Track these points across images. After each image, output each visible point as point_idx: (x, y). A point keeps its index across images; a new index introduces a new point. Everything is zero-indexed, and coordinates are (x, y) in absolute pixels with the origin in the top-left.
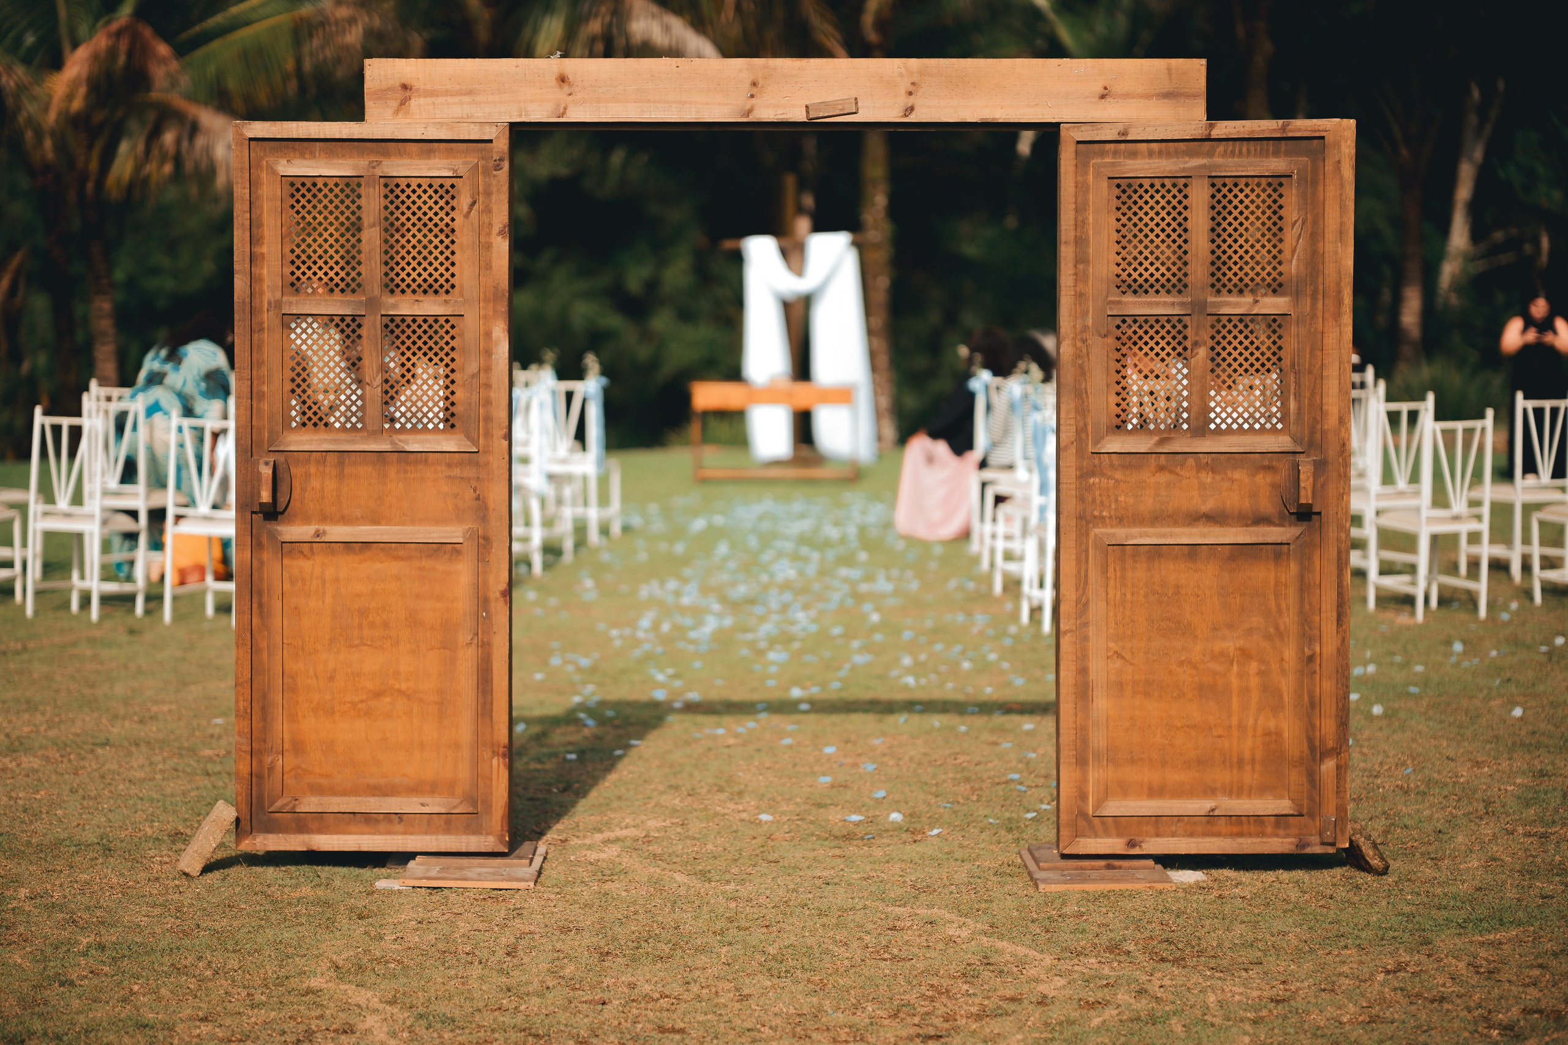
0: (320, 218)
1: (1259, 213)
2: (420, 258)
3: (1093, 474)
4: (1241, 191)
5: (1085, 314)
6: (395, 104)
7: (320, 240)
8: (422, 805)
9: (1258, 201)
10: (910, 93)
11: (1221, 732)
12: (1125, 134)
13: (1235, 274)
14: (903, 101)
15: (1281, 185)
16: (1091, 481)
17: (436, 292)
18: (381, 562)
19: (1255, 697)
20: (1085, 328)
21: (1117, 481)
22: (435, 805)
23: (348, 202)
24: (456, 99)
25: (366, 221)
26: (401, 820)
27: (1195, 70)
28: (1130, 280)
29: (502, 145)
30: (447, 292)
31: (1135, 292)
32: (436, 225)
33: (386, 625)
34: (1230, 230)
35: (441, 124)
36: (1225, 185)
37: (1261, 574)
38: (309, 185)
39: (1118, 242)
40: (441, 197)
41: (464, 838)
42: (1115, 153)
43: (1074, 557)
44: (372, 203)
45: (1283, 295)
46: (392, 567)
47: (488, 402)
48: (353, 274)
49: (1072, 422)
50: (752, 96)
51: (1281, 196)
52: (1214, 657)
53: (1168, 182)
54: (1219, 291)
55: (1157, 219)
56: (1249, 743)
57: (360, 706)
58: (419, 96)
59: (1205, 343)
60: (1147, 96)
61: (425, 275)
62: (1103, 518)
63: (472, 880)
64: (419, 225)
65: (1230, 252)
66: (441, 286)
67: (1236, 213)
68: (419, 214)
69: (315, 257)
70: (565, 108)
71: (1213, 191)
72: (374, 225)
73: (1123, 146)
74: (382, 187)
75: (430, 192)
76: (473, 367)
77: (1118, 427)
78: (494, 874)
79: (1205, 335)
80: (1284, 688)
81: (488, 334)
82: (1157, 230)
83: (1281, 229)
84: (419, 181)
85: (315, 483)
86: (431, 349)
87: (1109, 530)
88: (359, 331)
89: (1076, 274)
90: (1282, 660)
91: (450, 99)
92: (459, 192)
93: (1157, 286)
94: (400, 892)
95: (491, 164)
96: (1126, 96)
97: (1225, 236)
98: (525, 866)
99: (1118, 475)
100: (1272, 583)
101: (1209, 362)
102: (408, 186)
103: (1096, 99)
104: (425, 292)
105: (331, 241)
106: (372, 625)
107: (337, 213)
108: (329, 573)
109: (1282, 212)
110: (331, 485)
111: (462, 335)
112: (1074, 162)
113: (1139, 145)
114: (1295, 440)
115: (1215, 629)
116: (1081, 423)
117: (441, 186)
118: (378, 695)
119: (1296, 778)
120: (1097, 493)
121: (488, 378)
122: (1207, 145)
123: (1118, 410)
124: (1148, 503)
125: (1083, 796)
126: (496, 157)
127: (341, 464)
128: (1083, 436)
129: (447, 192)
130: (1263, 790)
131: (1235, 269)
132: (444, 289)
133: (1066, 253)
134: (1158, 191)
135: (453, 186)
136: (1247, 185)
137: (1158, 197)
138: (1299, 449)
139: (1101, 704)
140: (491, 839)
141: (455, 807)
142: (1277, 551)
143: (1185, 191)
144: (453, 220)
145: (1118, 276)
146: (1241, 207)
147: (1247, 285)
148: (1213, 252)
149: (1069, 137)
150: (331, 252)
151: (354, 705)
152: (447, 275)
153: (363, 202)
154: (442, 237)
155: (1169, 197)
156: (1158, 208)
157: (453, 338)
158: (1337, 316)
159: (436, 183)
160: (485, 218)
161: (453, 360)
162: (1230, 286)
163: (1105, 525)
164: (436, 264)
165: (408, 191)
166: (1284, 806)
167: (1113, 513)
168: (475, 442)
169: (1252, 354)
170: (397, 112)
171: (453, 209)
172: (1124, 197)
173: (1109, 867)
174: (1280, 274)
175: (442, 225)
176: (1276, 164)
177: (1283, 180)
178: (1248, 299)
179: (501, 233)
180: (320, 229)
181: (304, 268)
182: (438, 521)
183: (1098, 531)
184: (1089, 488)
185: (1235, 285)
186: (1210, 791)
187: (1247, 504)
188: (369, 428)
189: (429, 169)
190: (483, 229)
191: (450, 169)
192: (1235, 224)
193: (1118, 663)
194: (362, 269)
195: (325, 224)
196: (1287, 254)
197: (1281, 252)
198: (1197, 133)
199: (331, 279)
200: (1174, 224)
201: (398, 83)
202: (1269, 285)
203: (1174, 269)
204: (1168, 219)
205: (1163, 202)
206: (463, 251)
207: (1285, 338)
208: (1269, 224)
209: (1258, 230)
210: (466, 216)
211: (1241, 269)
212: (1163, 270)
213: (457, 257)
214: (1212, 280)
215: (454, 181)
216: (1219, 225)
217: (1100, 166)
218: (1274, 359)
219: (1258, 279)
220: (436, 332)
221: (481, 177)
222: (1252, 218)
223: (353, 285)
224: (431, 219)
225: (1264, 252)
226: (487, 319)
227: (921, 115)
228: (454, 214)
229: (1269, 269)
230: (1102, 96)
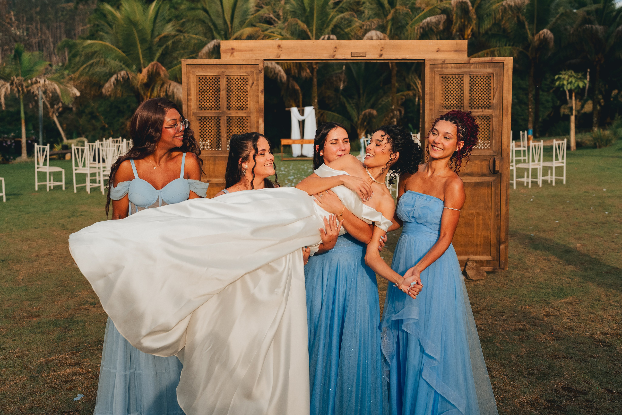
0: (208, 88)
1: (484, 85)
2: (237, 100)
4: (479, 78)
5: (432, 115)
6: (230, 54)
7: (208, 95)
9: (484, 82)
10: (381, 50)
11: (471, 236)
12: (444, 62)
13: (477, 103)
14: (379, 52)
15: (490, 77)
17: (242, 110)
19: (481, 226)
23: (216, 83)
24: (248, 52)
25: (221, 89)
27: (464, 43)
28: (445, 105)
29: (261, 66)
30: (246, 109)
31: (447, 108)
32: (242, 90)
34: (475, 90)
35: (244, 60)
36: (474, 77)
37: (483, 191)
38: (204, 78)
39: (442, 94)
40: (244, 81)
42: (442, 68)
44: (223, 83)
45: (491, 109)
48: (218, 104)
50: (335, 51)
51: (490, 80)
52: (469, 215)
53: (457, 76)
54: (472, 108)
55: (454, 87)
56: (479, 240)
58: (237, 52)
60: (450, 51)
61: (239, 105)
64: (237, 90)
65: (475, 96)
66: (244, 108)
67: (477, 85)
68: (237, 86)
69: (206, 99)
70: (280, 55)
71: (470, 78)
72: (223, 90)
73: (443, 65)
74: (226, 79)
75: (240, 80)
80: (490, 224)
81: (258, 122)
82: (454, 90)
83: (490, 90)
84: (237, 77)
85: (207, 167)
86: (241, 126)
88: (220, 121)
89: (430, 103)
90: (489, 215)
91: (246, 52)
92: (249, 80)
95: (258, 71)
96: (444, 51)
97: (473, 92)
100: (487, 194)
102: (234, 78)
103: (435, 52)
104: (239, 110)
105: (211, 95)
107: (213, 86)
108: (212, 193)
109: (491, 85)
110: (212, 167)
111: (250, 122)
112: (429, 70)
113: (449, 65)
114: (494, 152)
115: (469, 207)
117: (244, 78)
119: (493, 250)
122: (468, 65)
126: (260, 69)
127: (215, 161)
130: (483, 254)
131: (477, 101)
133: (427, 97)
135: (247, 78)
136: (480, 77)
137: (454, 80)
138: (495, 154)
142: (489, 185)
143: (462, 79)
144: (247, 88)
145: (442, 103)
146: (478, 83)
147: (480, 106)
148: (470, 97)
149: (428, 63)
150: (211, 98)
152: (246, 104)
153: (220, 83)
154: (244, 93)
155: (457, 80)
156: (454, 84)
157: (247, 123)
158: (507, 115)
159: (242, 77)
160: (257, 88)
161: (247, 129)
162: (475, 106)
164: (242, 101)
165: (234, 80)
166: (488, 258)
170: (230, 56)
172: (444, 80)
174: (490, 103)
175: (244, 90)
177: (492, 75)
178: (481, 110)
179: (261, 92)
180: (208, 91)
181: (203, 103)
185: (477, 106)
186: (467, 253)
187: (479, 170)
188: (223, 150)
189: (240, 73)
190: (256, 91)
191: (246, 73)
192: (477, 88)
194: (220, 103)
195: (209, 90)
196: (492, 97)
197: (490, 96)
198: (466, 61)
199: (211, 106)
200: (459, 89)
201: (230, 48)
202: (487, 106)
203: (459, 102)
204: (457, 87)
205: (455, 82)
206: (250, 97)
207: (491, 122)
208: (487, 88)
209: (483, 90)
210: (251, 87)
211: (478, 101)
212: (455, 102)
213: (249, 99)
214: (470, 105)
215: (247, 76)
216: (472, 88)
217: (437, 71)
218: (488, 128)
219: (483, 105)
220: (242, 121)
221: (255, 76)
222: (482, 87)
223: (218, 108)
224: (240, 88)
225: (485, 96)
226: (258, 118)
227: (385, 57)
228: (247, 86)
229: (487, 101)
230: (437, 51)
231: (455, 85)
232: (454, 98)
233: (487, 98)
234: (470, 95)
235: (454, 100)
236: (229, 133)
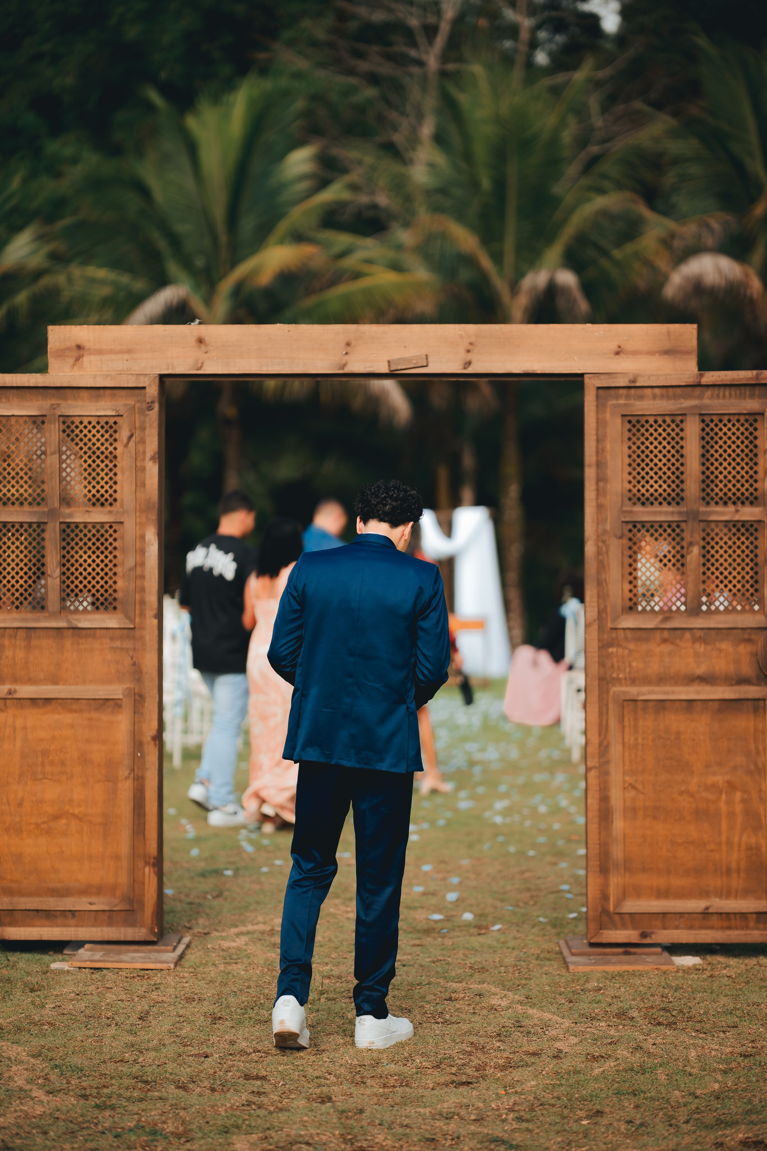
0: (13, 448)
1: (738, 442)
2: (90, 478)
3: (611, 644)
4: (725, 425)
5: (605, 520)
6: (71, 361)
7: (13, 465)
8: (91, 904)
9: (738, 434)
10: (468, 351)
11: (713, 847)
12: (634, 381)
13: (721, 490)
14: (463, 357)
15: (756, 421)
16: (610, 650)
17: (102, 505)
18: (59, 714)
19: (740, 820)
20: (605, 532)
21: (630, 651)
22: (100, 904)
24: (119, 356)
25: (49, 450)
26: (74, 916)
27: (689, 333)
28: (639, 495)
29: (153, 391)
30: (111, 504)
31: (643, 504)
32: (102, 453)
33: (63, 763)
34: (717, 455)
35: (107, 376)
36: (712, 421)
37: (743, 723)
39: (630, 465)
40: (107, 432)
41: (123, 929)
42: (628, 397)
43: (597, 709)
44: (53, 436)
45: (758, 505)
46: (67, 718)
47: (143, 590)
48: (39, 491)
49: (595, 604)
50: (347, 353)
51: (756, 429)
52: (708, 788)
53: (668, 419)
54: (708, 503)
55: (660, 447)
56: (735, 855)
57: (43, 826)
58: (90, 354)
59: (698, 543)
60: (652, 353)
61: (94, 491)
62: (619, 680)
63: (126, 962)
64: (90, 453)
65: (717, 473)
66: (106, 500)
67: (721, 442)
68: (90, 444)
69: (9, 478)
70: (202, 363)
71: (703, 425)
72: (53, 453)
73: (633, 391)
74: (61, 425)
75: (98, 427)
76: (131, 562)
77: (631, 608)
78: (144, 958)
79: (697, 537)
80: (762, 812)
81: (143, 537)
82: (660, 456)
83: (756, 455)
84: (90, 419)
85: (8, 653)
86: (98, 548)
87: (624, 689)
88: (43, 535)
89: (598, 490)
90: (760, 790)
91: (113, 357)
92: (120, 427)
93: (661, 499)
94: (68, 972)
95: (145, 406)
96: (635, 353)
97: (712, 460)
98: (168, 951)
99: (631, 646)
100: (752, 730)
101: (701, 558)
102: (81, 423)
103: (612, 355)
104: (94, 504)
105: (22, 465)
106: (52, 763)
108: (19, 723)
109: (757, 442)
110: (20, 654)
111: (122, 538)
112: (595, 403)
113: (646, 390)
115: (708, 766)
116: (602, 606)
117: (107, 423)
118: (56, 817)
120: (615, 660)
121: (143, 571)
122: (698, 391)
123: (631, 595)
124: (654, 667)
125: (605, 897)
126: (148, 400)
127: (28, 638)
128: (604, 615)
129: (111, 427)
130: (746, 893)
131: (721, 486)
132: (109, 502)
133: (590, 474)
134: (660, 426)
135: (115, 423)
136: (729, 421)
137: (660, 430)
139: (619, 824)
140: (144, 930)
141: (115, 906)
142: (756, 706)
143: (682, 426)
144: (115, 449)
145: (630, 491)
146: (725, 438)
147: (730, 498)
148: (703, 473)
149: (590, 384)
150: (21, 473)
151: (38, 825)
152: (111, 491)
154: (107, 462)
155: (669, 430)
156: (660, 439)
157: (115, 540)
159: (103, 421)
160: (140, 448)
161: (115, 557)
162: (717, 499)
163: (621, 685)
164: (102, 483)
165: (81, 427)
167: (627, 675)
168: (132, 621)
169: (734, 552)
170: (73, 365)
171: (115, 440)
172: (634, 430)
173: (626, 953)
174: (756, 490)
175: (107, 453)
176: (752, 405)
177: (758, 418)
178: (731, 508)
179: (152, 458)
180: (13, 456)
182: (103, 682)
183: (615, 689)
184: (609, 656)
185: (721, 499)
186: (704, 894)
187: (732, 669)
188: (51, 609)
189: (97, 410)
190: (139, 456)
191: (113, 410)
192: (721, 451)
193: (632, 793)
194: (44, 487)
196: (761, 475)
197: (756, 472)
198: (691, 381)
199: (21, 495)
200: (673, 452)
201: (73, 344)
202: (747, 498)
203: (673, 486)
204: (668, 447)
205: (664, 434)
206: (123, 472)
207: (760, 539)
208: (747, 451)
209: (738, 455)
210: (126, 445)
211: (725, 486)
212: (665, 486)
213: (118, 478)
214: (703, 494)
215: (116, 419)
216: (708, 451)
217: (615, 406)
218: (752, 556)
219: (738, 494)
220: (102, 535)
221: (137, 416)
222: (734, 447)
223: (39, 499)
224: (98, 449)
225: (743, 473)
226: (142, 525)
227: (479, 367)
228: (115, 445)
229: (747, 485)
230: (617, 353)
231: (665, 443)
232: (660, 478)
233: (747, 477)
234: (704, 468)
235: (660, 482)
236: (68, 565)
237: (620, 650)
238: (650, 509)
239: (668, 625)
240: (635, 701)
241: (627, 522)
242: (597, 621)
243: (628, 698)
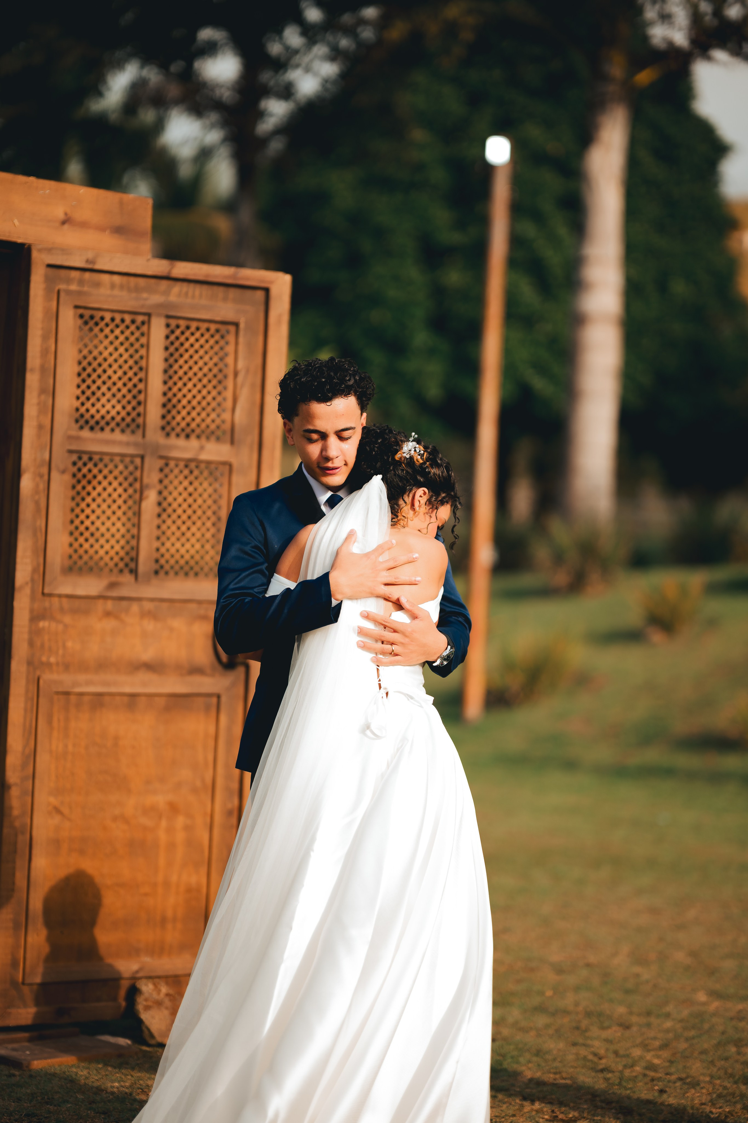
1: (207, 358)
3: (43, 616)
4: (192, 334)
5: (43, 447)
9: (208, 346)
11: (147, 890)
12: (93, 262)
13: (184, 419)
15: (228, 332)
16: (42, 624)
19: (179, 853)
20: (45, 463)
21: (66, 626)
27: (142, 208)
28: (87, 416)
31: (92, 429)
34: (181, 372)
36: (178, 326)
37: (192, 725)
39: (79, 375)
42: (82, 281)
43: (22, 705)
45: (225, 442)
51: (226, 342)
52: (146, 811)
53: (128, 318)
54: (168, 435)
55: (116, 355)
56: (172, 900)
59: (155, 486)
60: (101, 229)
62: (49, 665)
65: (180, 395)
71: (167, 331)
73: (87, 275)
77: (69, 569)
79: (155, 478)
82: (115, 366)
83: (225, 377)
87: (56, 677)
89: (39, 404)
93: (113, 424)
96: (84, 225)
97: (175, 378)
99: (67, 619)
100: (202, 735)
101: (156, 506)
103: (59, 224)
109: (228, 360)
112: (43, 286)
113: (102, 275)
115: (148, 783)
116: (34, 564)
120: (46, 637)
122: (164, 285)
123: (71, 551)
124: (93, 650)
125: (15, 963)
131: (185, 412)
133: (32, 381)
134: (118, 326)
136: (199, 328)
137: (117, 332)
142: (208, 704)
143: (144, 329)
145: (77, 409)
147: (193, 431)
148: (164, 394)
149: (39, 259)
155: (128, 333)
156: (116, 343)
162: (178, 430)
163: (54, 671)
167: (59, 660)
172: (87, 329)
174: (224, 422)
176: (225, 310)
177: (232, 329)
178: (194, 443)
183: (47, 677)
184: (39, 632)
185: (183, 430)
186: (133, 952)
187: (184, 653)
193: (57, 820)
196: (230, 402)
197: (224, 399)
198: (160, 271)
200: (131, 362)
202: (213, 432)
203: (129, 408)
204: (126, 356)
205: (122, 338)
207: (226, 487)
209: (205, 375)
211: (189, 413)
212: (118, 407)
214: (163, 423)
217: (67, 293)
219: (203, 425)
222: (201, 363)
229: (213, 415)
230: (64, 223)
231: (122, 350)
232: (114, 395)
233: (214, 404)
234: (166, 388)
235: (114, 402)
237: (53, 625)
238: (99, 435)
239: (115, 593)
240: (67, 694)
241: (71, 452)
242: (30, 585)
243: (60, 689)
